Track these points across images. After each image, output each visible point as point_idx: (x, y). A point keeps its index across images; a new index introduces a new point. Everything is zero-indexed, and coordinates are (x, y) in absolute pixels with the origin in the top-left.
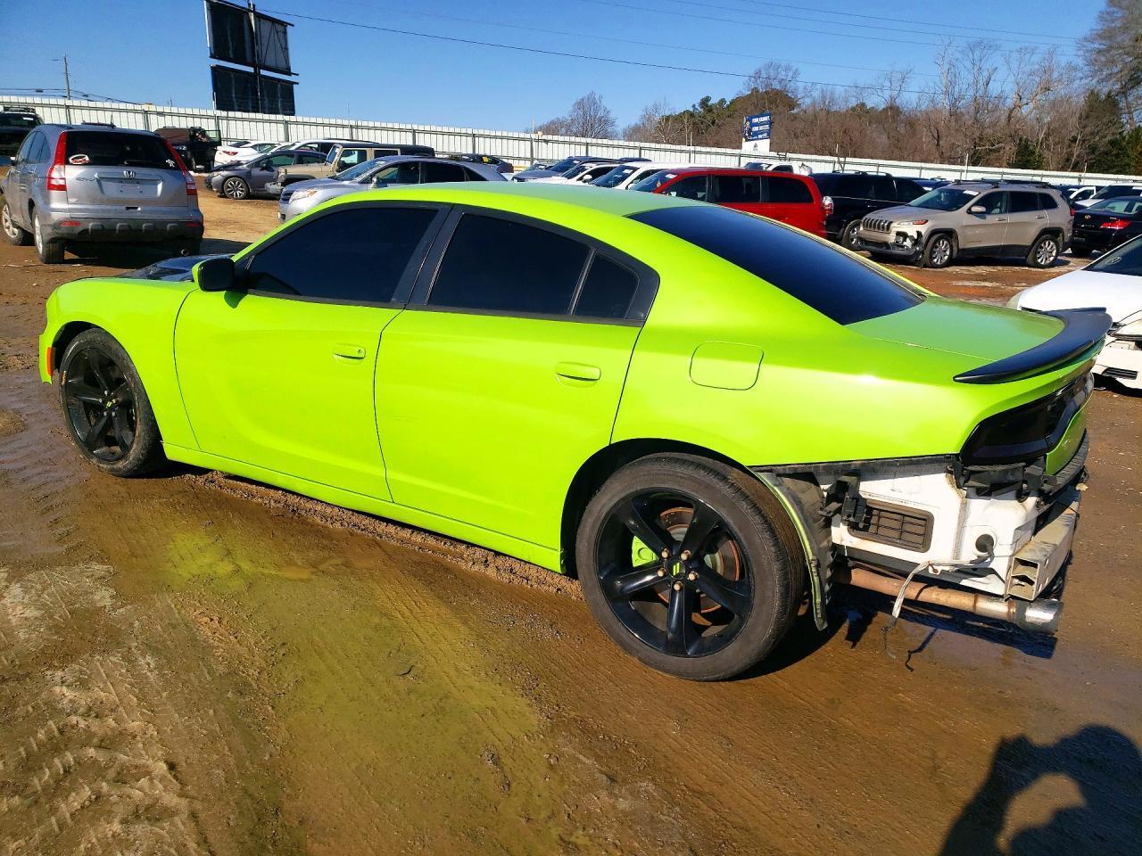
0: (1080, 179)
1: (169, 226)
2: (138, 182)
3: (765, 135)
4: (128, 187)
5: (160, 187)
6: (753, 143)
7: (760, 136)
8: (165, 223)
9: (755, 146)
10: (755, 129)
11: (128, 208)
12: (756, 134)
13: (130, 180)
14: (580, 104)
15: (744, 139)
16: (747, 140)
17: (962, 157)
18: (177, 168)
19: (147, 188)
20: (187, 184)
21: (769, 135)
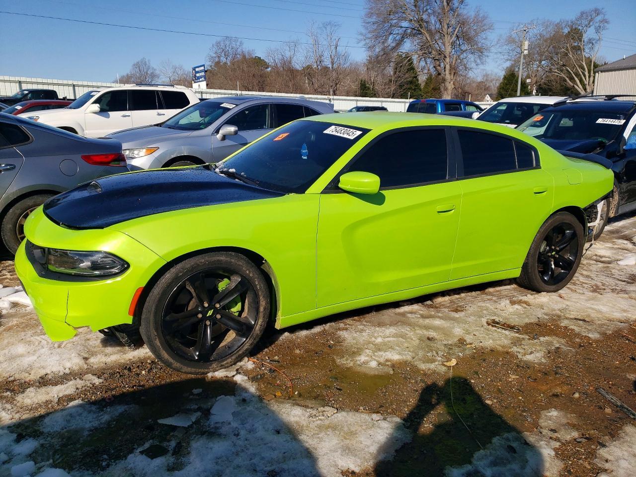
0: (330, 100)
3: (203, 79)
6: (197, 84)
7: (201, 80)
9: (199, 86)
10: (198, 75)
12: (199, 78)
14: (137, 65)
15: (193, 82)
16: (195, 82)
17: (329, 92)
21: (205, 78)
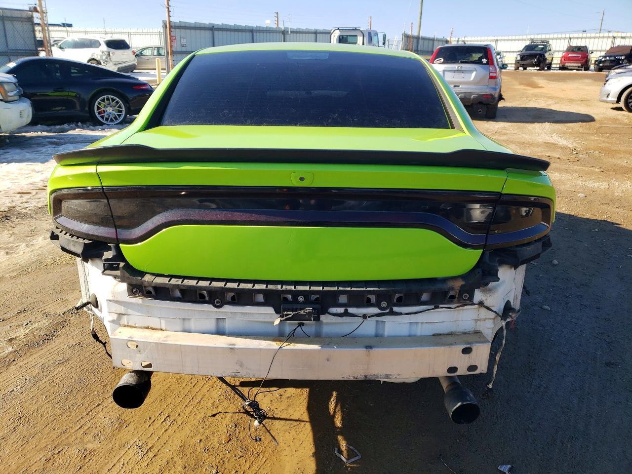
1: (472, 96)
2: (463, 72)
4: (457, 74)
5: (474, 74)
8: (471, 94)
11: (455, 86)
13: (459, 71)
18: (487, 63)
19: (466, 75)
20: (490, 73)
